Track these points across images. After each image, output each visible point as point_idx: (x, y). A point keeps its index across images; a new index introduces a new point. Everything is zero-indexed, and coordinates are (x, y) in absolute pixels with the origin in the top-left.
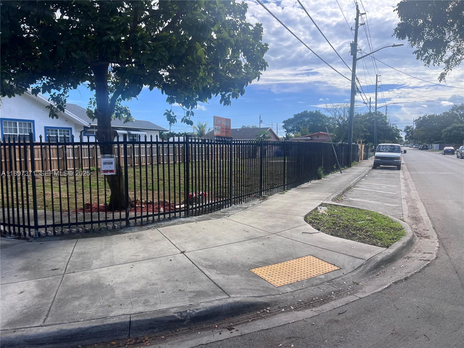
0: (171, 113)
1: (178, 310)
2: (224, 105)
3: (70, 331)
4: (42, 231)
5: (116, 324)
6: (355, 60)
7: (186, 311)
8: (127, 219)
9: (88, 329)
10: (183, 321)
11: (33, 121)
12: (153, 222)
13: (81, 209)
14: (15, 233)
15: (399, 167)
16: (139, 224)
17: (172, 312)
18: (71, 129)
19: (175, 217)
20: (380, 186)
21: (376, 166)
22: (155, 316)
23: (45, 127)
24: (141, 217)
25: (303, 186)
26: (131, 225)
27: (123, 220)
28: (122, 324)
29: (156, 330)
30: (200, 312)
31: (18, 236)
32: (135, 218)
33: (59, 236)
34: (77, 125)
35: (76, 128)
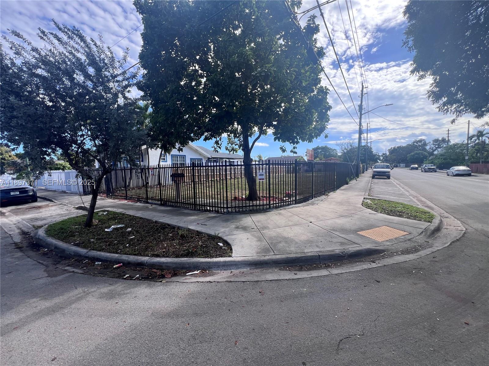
0: (283, 148)
1: (340, 251)
2: (308, 142)
3: (292, 258)
4: (230, 210)
5: (313, 256)
6: (361, 115)
7: (344, 252)
8: (269, 205)
9: (300, 257)
10: (345, 257)
11: (185, 156)
12: (281, 206)
13: (233, 200)
14: (215, 210)
15: (389, 177)
16: (274, 207)
17: (337, 252)
18: (202, 159)
19: (291, 204)
20: (387, 189)
21: (373, 177)
22: (330, 253)
23: (191, 158)
24: (276, 204)
25: (342, 188)
26: (271, 207)
27: (268, 205)
28: (316, 256)
29: (333, 260)
30: (352, 252)
31: (217, 212)
32: (273, 204)
33: (237, 212)
34: (205, 157)
35: (204, 158)
